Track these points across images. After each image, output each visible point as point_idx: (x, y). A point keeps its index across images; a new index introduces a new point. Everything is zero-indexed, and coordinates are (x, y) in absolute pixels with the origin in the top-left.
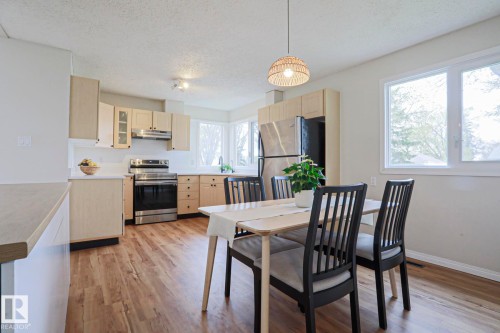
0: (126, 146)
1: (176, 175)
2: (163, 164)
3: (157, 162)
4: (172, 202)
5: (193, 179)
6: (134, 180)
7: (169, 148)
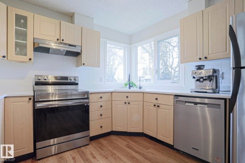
0: (26, 59)
1: (87, 93)
2: (73, 81)
3: (66, 78)
4: (84, 125)
5: (105, 97)
6: (34, 102)
7: (79, 64)
